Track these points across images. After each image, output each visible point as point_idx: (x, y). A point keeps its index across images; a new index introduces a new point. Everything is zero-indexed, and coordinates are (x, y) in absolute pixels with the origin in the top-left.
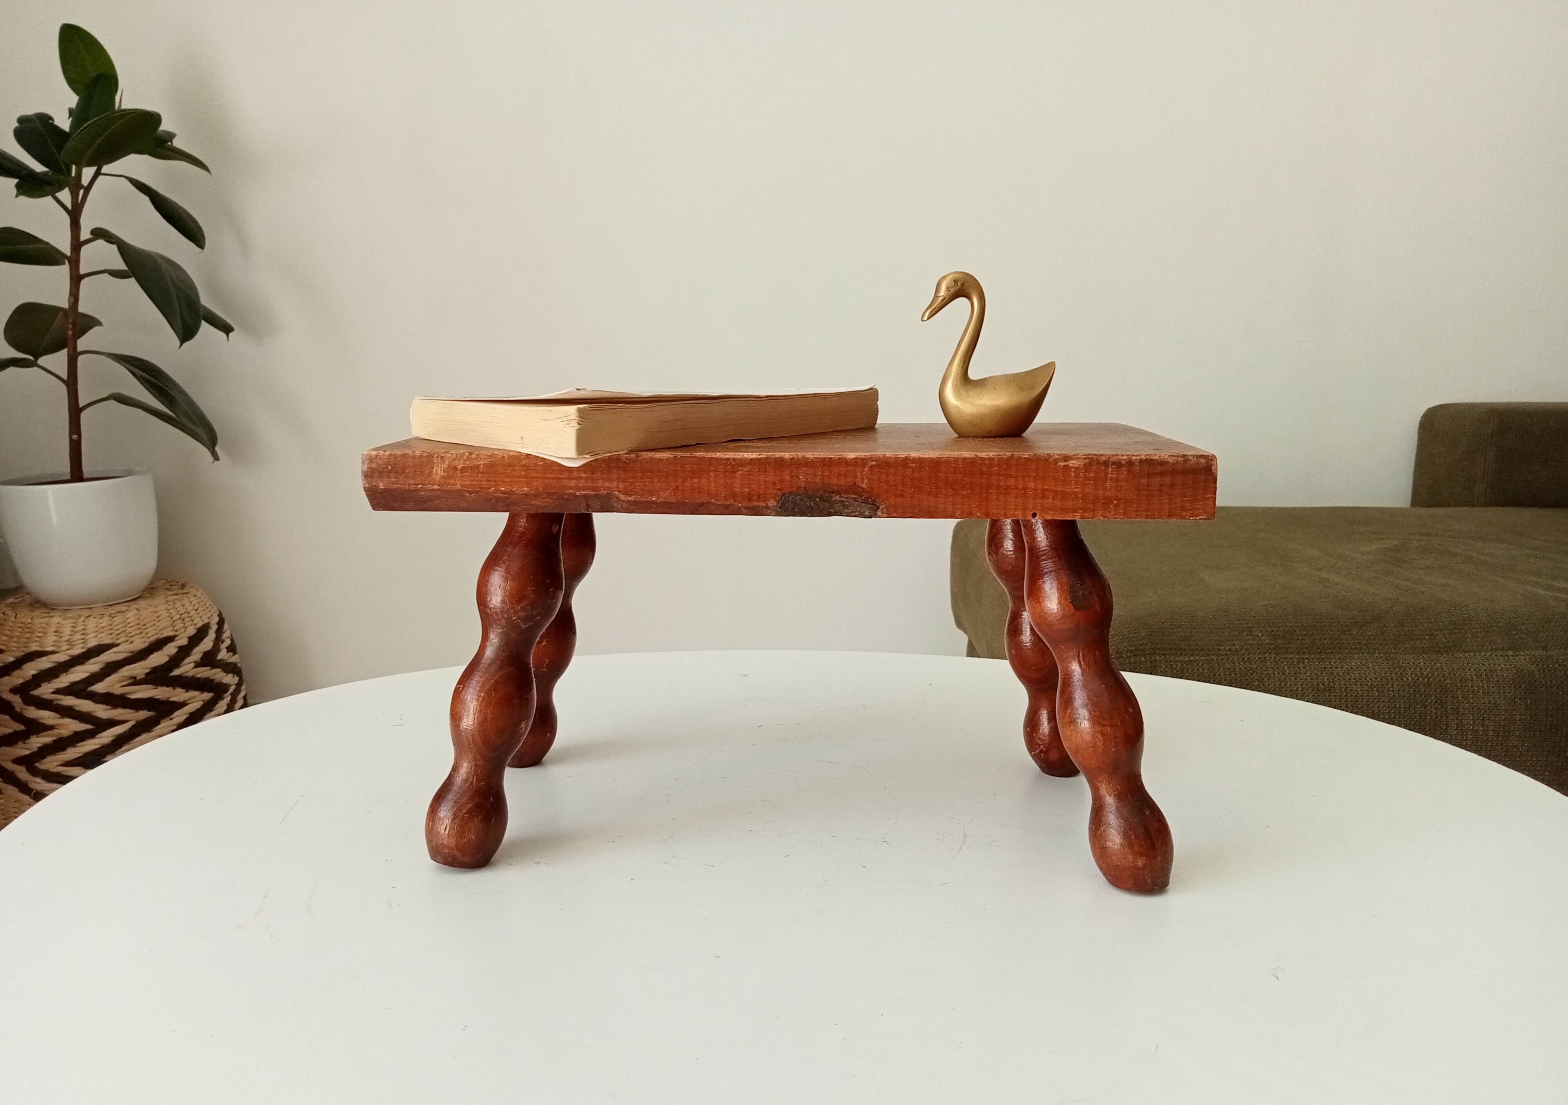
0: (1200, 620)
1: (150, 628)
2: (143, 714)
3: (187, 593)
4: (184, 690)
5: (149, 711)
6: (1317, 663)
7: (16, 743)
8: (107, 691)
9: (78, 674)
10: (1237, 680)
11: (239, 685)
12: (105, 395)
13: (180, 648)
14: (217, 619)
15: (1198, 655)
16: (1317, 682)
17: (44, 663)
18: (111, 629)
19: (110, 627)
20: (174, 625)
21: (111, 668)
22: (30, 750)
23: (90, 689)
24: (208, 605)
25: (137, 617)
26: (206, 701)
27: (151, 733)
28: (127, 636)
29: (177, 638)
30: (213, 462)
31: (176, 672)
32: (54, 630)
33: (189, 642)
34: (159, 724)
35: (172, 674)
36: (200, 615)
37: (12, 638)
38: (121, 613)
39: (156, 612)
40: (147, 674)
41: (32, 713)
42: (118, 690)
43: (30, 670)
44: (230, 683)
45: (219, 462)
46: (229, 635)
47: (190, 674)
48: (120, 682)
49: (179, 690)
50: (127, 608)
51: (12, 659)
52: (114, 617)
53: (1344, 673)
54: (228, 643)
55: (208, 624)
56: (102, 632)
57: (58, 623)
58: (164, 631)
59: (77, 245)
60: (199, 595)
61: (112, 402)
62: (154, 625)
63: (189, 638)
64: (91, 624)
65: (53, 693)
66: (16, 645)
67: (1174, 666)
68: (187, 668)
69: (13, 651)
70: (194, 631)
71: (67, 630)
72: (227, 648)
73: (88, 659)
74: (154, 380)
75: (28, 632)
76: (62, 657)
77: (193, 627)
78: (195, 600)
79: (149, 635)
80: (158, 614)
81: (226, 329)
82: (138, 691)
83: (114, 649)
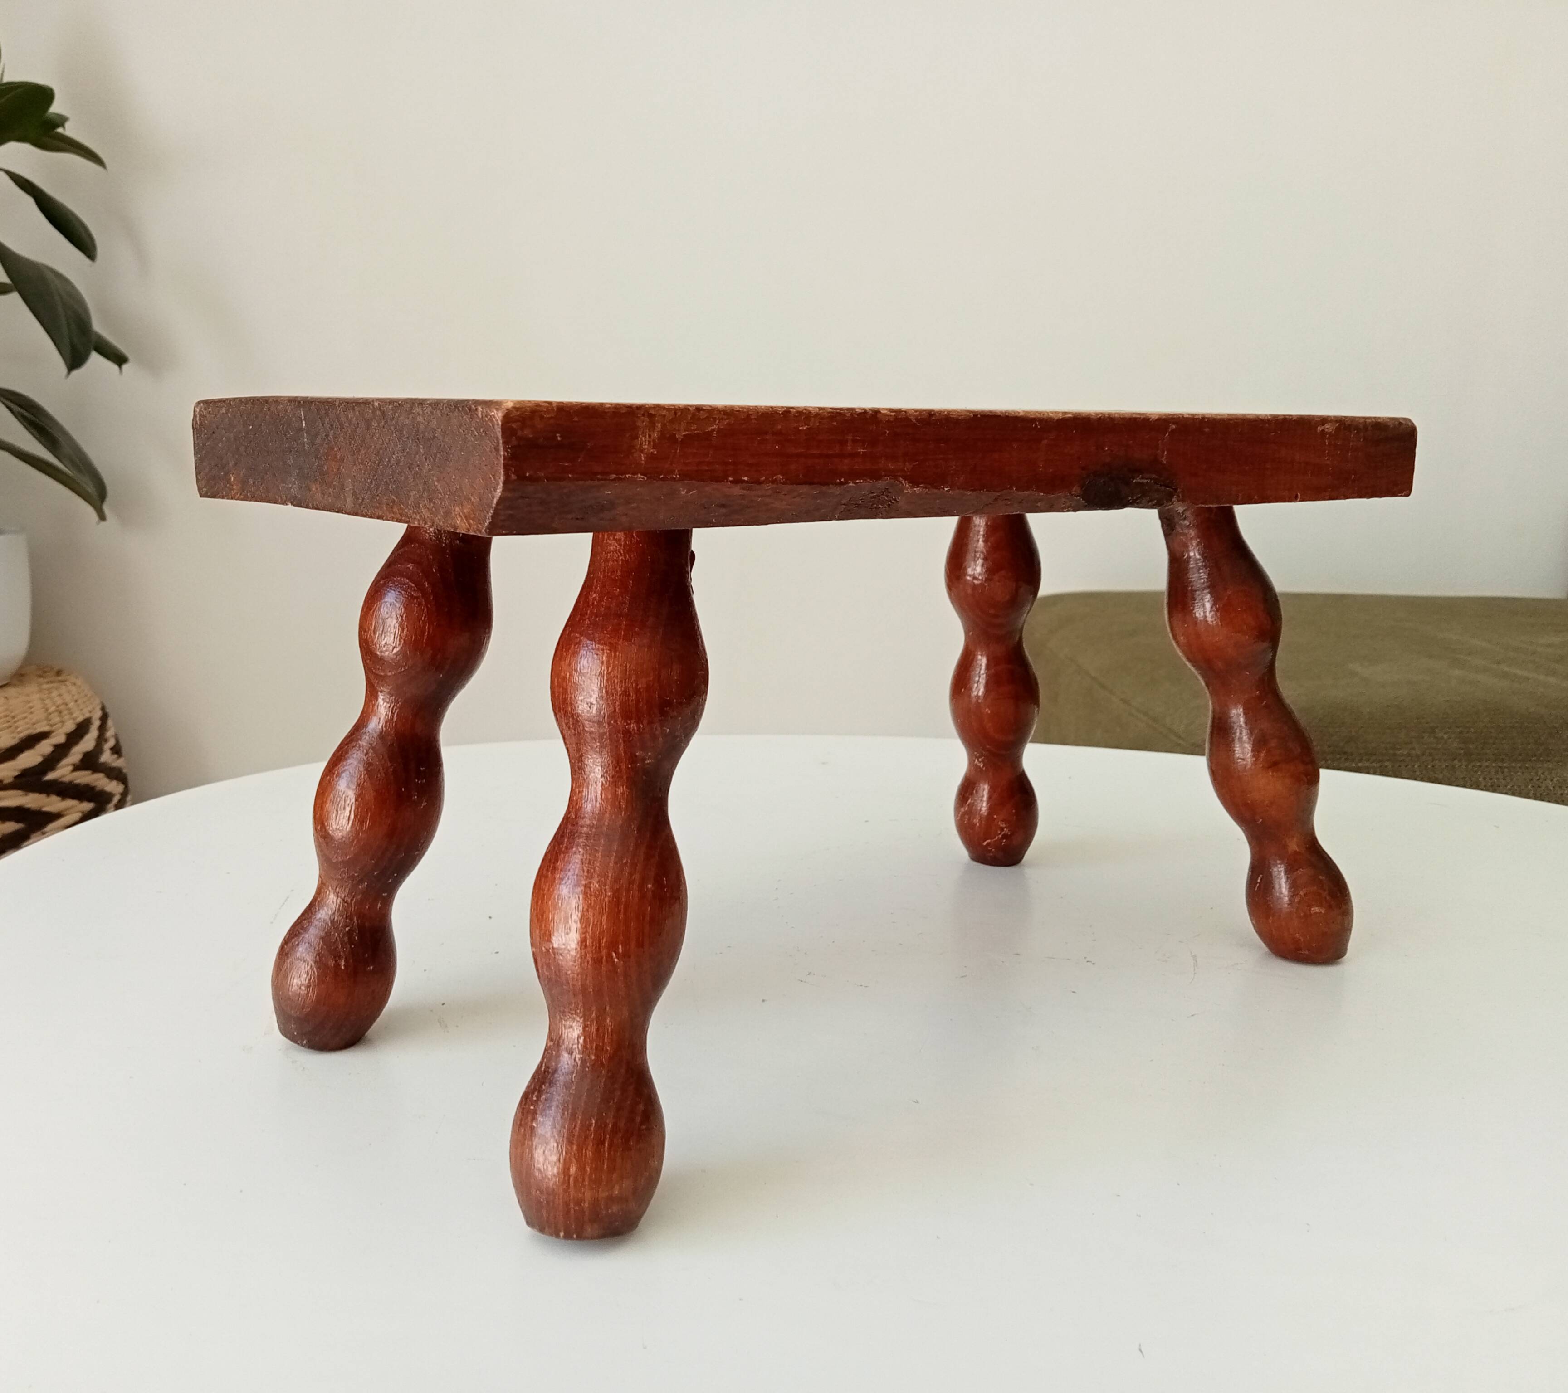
1: (21, 722)
2: (11, 826)
3: (64, 681)
4: (60, 798)
5: (18, 821)
13: (57, 747)
14: (98, 714)
20: (49, 718)
24: (89, 695)
26: (85, 813)
29: (53, 734)
30: (99, 521)
31: (51, 776)
33: (66, 739)
35: (46, 778)
36: (80, 707)
39: (29, 702)
40: (16, 777)
44: (113, 792)
45: (106, 520)
46: (114, 734)
47: (67, 779)
49: (54, 798)
54: (111, 743)
55: (90, 718)
58: (37, 725)
60: (79, 682)
62: (26, 718)
63: (66, 735)
68: (63, 772)
70: (73, 727)
72: (111, 749)
74: (34, 418)
77: (72, 721)
78: (73, 689)
79: (19, 729)
80: (31, 704)
81: (119, 359)
82: (4, 798)
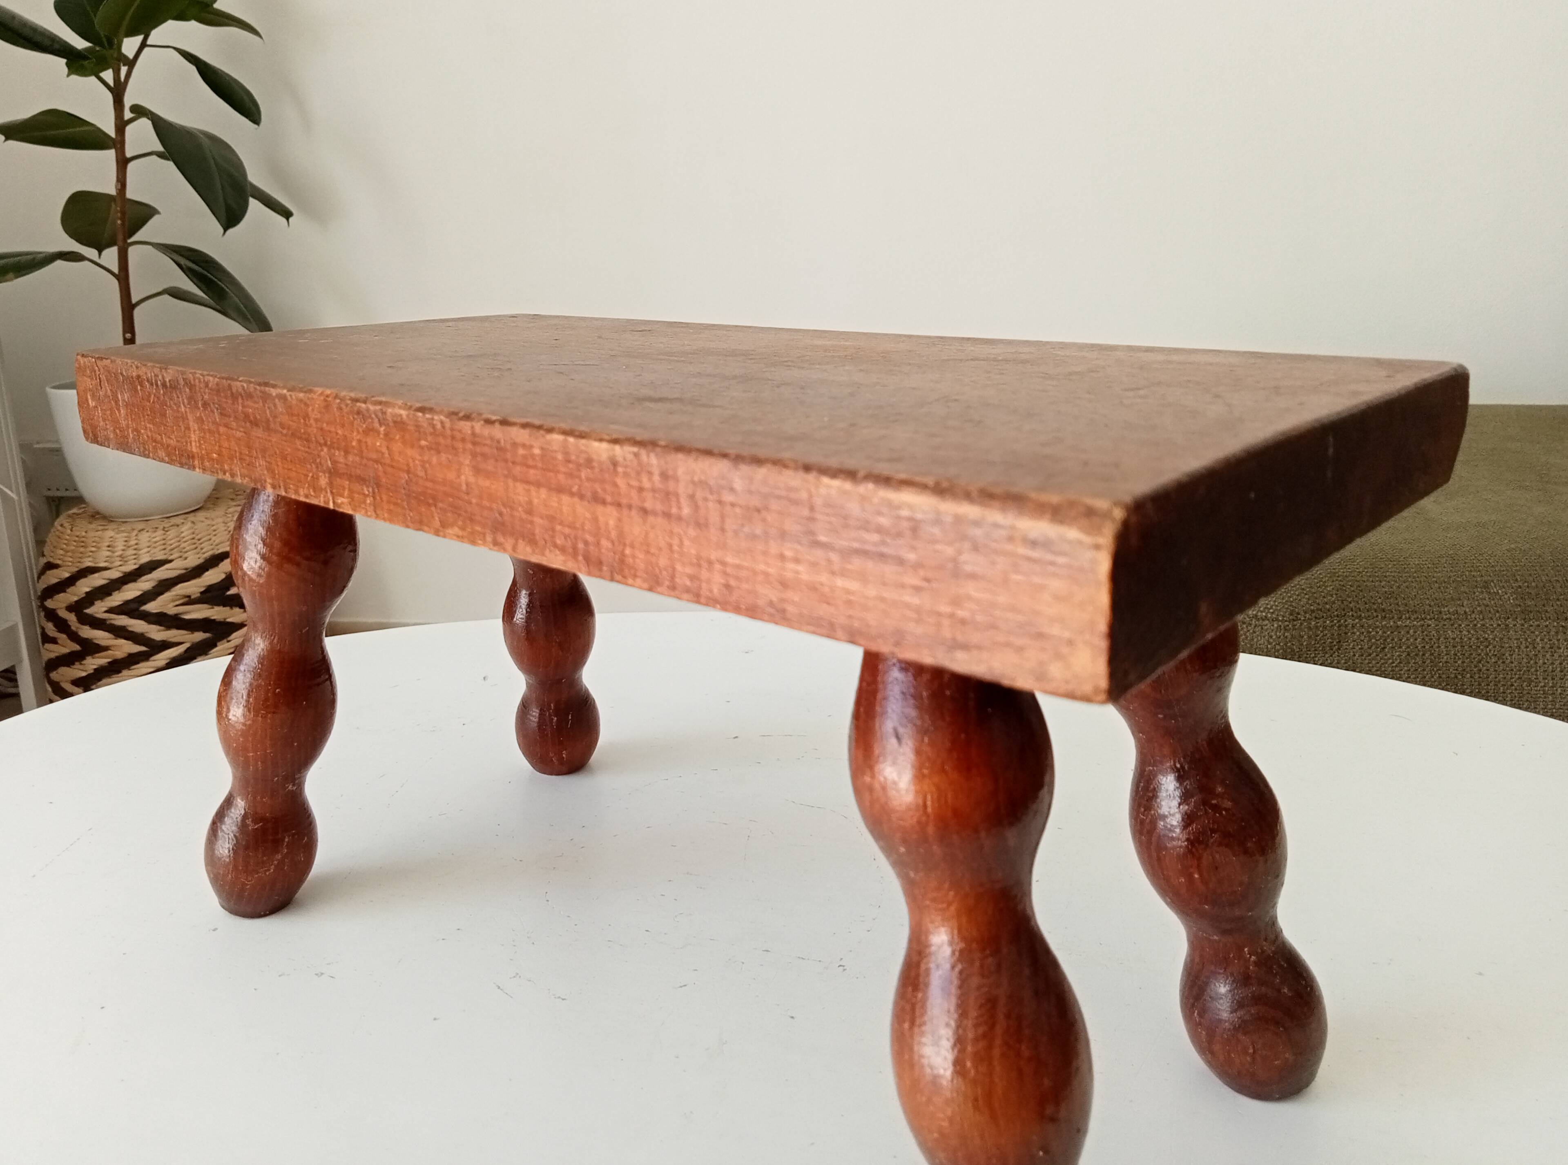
1: (206, 543)
2: (199, 636)
5: (205, 632)
7: (74, 664)
8: (158, 611)
9: (131, 592)
12: (160, 290)
17: (97, 580)
18: (164, 544)
19: (164, 542)
21: (165, 586)
22: (86, 671)
23: (143, 608)
25: (192, 531)
28: (181, 552)
32: (107, 544)
34: (216, 646)
35: (229, 593)
37: (67, 552)
38: (176, 527)
39: (213, 526)
40: (202, 593)
41: (87, 632)
42: (171, 610)
43: (84, 587)
48: (173, 601)
51: (67, 575)
52: (167, 531)
56: (155, 547)
57: (111, 537)
58: (220, 546)
59: (121, 125)
61: (166, 297)
62: (210, 540)
64: (144, 537)
65: (106, 612)
66: (71, 559)
69: (69, 566)
71: (120, 545)
73: (140, 576)
74: (205, 273)
75: (82, 546)
76: (115, 574)
79: (204, 550)
80: (214, 528)
81: (285, 214)
82: (193, 611)
83: (167, 566)
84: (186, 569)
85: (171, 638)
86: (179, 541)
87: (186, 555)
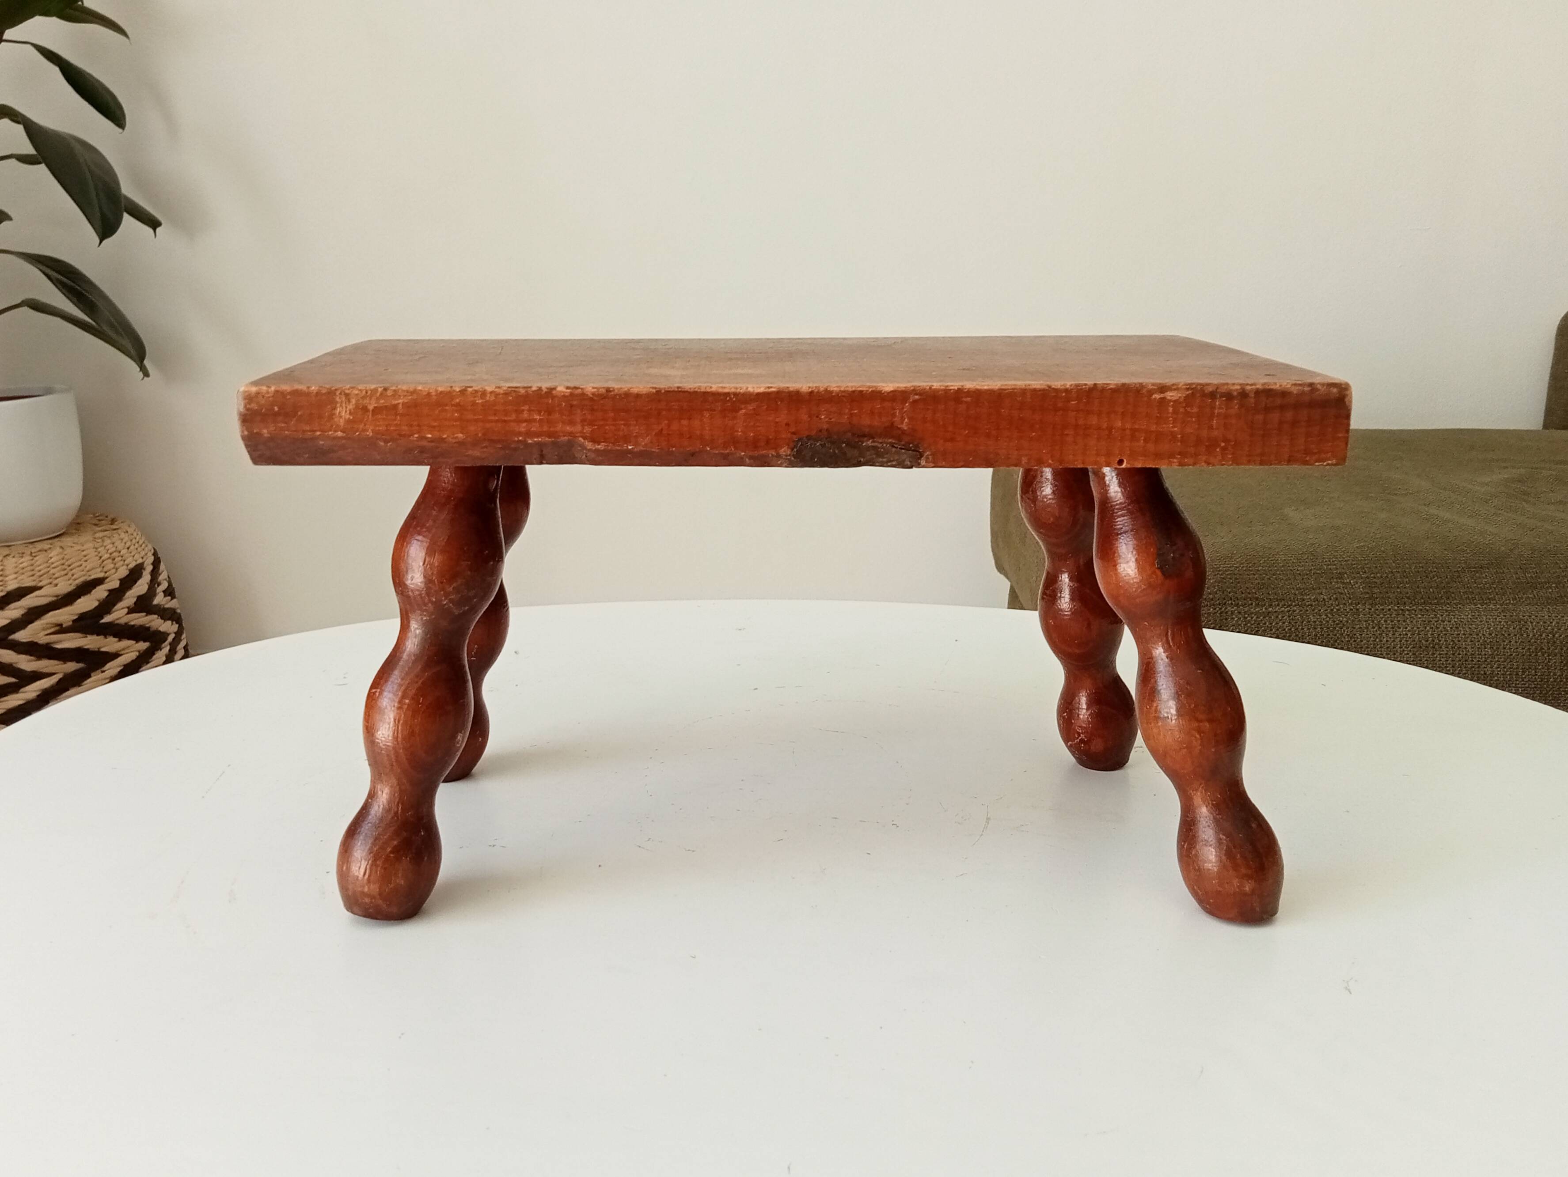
0: (1281, 565)
1: (76, 569)
2: (72, 666)
3: (117, 529)
4: (116, 639)
5: (78, 662)
6: (1420, 616)
8: (30, 640)
10: (1323, 635)
11: (179, 634)
12: (19, 301)
13: (110, 591)
14: (151, 559)
15: (1278, 605)
16: (1419, 638)
18: (32, 570)
19: (32, 568)
20: (102, 565)
21: (34, 614)
23: (12, 637)
24: (141, 542)
25: (61, 557)
26: (141, 652)
27: (82, 687)
28: (51, 578)
29: (108, 580)
30: (143, 379)
31: (107, 619)
33: (120, 584)
34: (90, 676)
35: (103, 621)
36: (132, 554)
38: (44, 552)
39: (83, 551)
40: (74, 621)
42: (42, 639)
44: (168, 632)
45: (150, 378)
46: (166, 577)
47: (122, 621)
48: (44, 629)
49: (111, 639)
50: (49, 546)
52: (35, 556)
53: (1451, 628)
54: (164, 585)
55: (142, 564)
56: (23, 574)
58: (93, 572)
60: (130, 530)
61: (25, 309)
62: (81, 565)
63: (120, 580)
64: (10, 563)
67: (1249, 618)
68: (119, 614)
70: (127, 573)
72: (164, 592)
73: (8, 604)
74: (72, 284)
77: (125, 567)
78: (126, 537)
79: (75, 576)
80: (84, 553)
81: (154, 224)
82: (64, 640)
83: (37, 593)
84: (57, 596)
85: (43, 668)
86: (48, 567)
87: (56, 582)
